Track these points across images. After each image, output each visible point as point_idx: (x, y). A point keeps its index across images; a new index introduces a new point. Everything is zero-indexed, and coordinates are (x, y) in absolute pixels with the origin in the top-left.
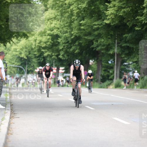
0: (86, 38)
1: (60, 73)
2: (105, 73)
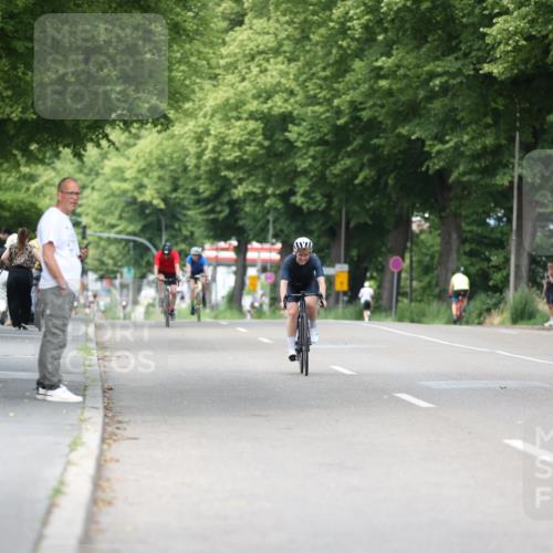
2: (472, 264)
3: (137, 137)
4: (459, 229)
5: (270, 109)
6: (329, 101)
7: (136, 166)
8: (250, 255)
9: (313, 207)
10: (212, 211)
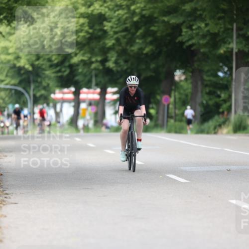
0: (166, 19)
1: (107, 101)
2: (210, 99)
3: (15, 29)
4: (202, 79)
7: (15, 46)
8: (82, 96)
10: (60, 71)
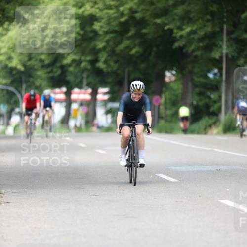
2: (201, 100)
3: (8, 30)
4: (192, 80)
5: (83, 12)
6: (117, 7)
7: (7, 46)
8: (74, 97)
9: (109, 70)
10: (51, 72)
